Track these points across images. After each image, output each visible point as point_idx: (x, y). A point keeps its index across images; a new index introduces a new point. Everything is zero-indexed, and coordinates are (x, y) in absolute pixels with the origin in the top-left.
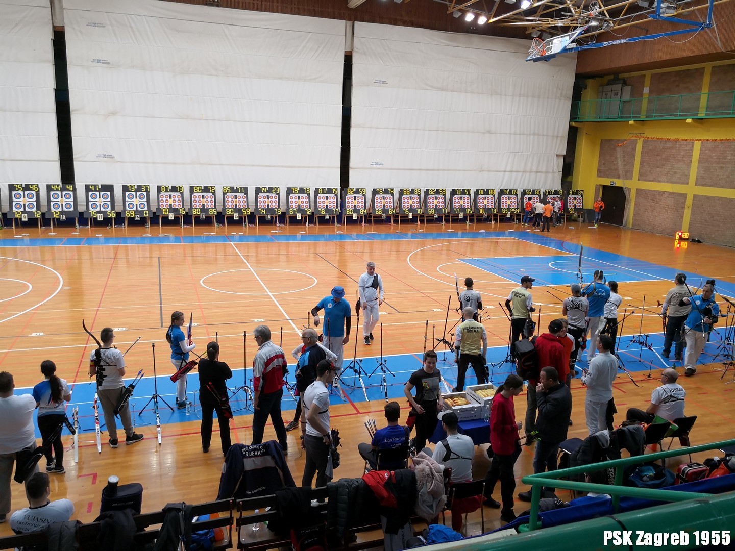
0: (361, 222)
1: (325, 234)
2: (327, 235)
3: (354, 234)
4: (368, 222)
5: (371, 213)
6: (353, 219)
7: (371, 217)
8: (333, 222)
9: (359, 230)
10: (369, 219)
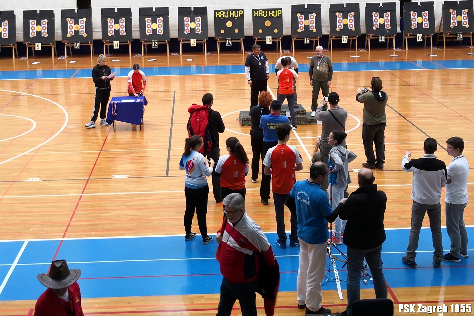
0: (428, 45)
1: (380, 61)
2: (382, 62)
3: (419, 61)
4: (438, 44)
5: (442, 33)
6: (418, 41)
7: (442, 38)
8: (391, 46)
9: (425, 55)
10: (439, 40)
